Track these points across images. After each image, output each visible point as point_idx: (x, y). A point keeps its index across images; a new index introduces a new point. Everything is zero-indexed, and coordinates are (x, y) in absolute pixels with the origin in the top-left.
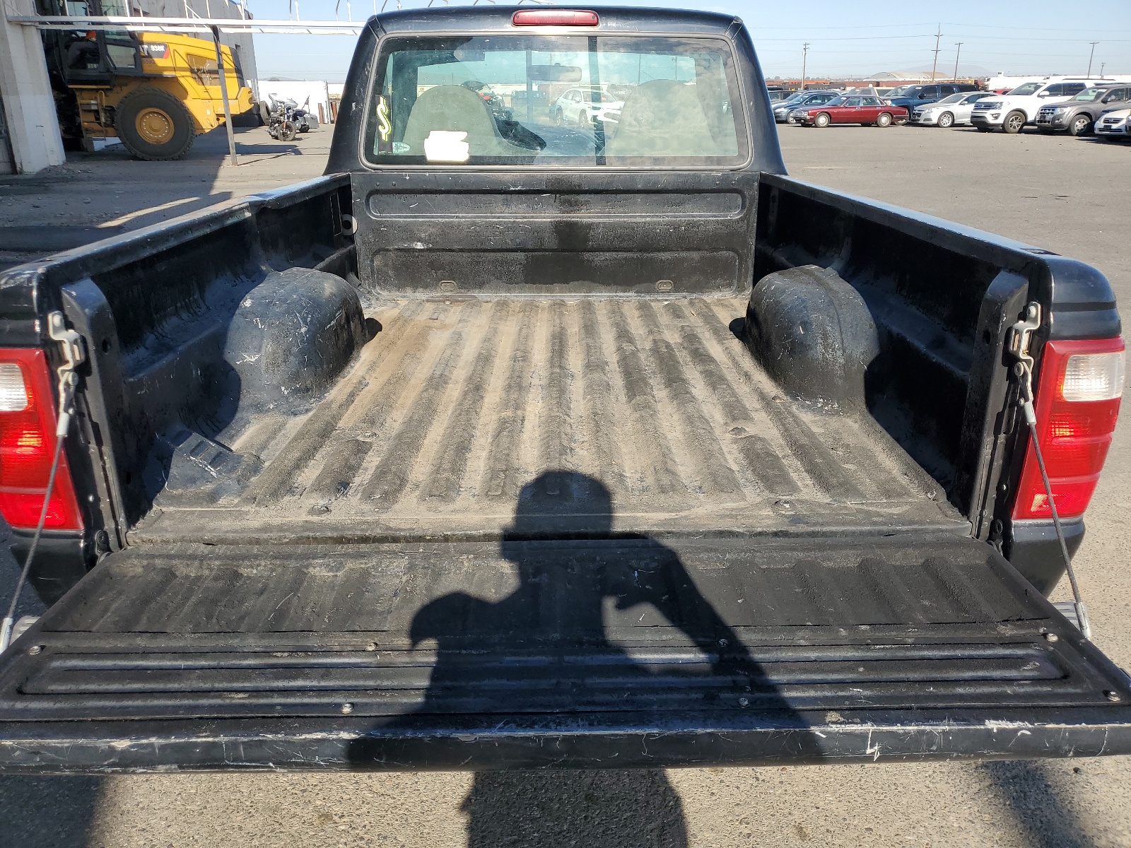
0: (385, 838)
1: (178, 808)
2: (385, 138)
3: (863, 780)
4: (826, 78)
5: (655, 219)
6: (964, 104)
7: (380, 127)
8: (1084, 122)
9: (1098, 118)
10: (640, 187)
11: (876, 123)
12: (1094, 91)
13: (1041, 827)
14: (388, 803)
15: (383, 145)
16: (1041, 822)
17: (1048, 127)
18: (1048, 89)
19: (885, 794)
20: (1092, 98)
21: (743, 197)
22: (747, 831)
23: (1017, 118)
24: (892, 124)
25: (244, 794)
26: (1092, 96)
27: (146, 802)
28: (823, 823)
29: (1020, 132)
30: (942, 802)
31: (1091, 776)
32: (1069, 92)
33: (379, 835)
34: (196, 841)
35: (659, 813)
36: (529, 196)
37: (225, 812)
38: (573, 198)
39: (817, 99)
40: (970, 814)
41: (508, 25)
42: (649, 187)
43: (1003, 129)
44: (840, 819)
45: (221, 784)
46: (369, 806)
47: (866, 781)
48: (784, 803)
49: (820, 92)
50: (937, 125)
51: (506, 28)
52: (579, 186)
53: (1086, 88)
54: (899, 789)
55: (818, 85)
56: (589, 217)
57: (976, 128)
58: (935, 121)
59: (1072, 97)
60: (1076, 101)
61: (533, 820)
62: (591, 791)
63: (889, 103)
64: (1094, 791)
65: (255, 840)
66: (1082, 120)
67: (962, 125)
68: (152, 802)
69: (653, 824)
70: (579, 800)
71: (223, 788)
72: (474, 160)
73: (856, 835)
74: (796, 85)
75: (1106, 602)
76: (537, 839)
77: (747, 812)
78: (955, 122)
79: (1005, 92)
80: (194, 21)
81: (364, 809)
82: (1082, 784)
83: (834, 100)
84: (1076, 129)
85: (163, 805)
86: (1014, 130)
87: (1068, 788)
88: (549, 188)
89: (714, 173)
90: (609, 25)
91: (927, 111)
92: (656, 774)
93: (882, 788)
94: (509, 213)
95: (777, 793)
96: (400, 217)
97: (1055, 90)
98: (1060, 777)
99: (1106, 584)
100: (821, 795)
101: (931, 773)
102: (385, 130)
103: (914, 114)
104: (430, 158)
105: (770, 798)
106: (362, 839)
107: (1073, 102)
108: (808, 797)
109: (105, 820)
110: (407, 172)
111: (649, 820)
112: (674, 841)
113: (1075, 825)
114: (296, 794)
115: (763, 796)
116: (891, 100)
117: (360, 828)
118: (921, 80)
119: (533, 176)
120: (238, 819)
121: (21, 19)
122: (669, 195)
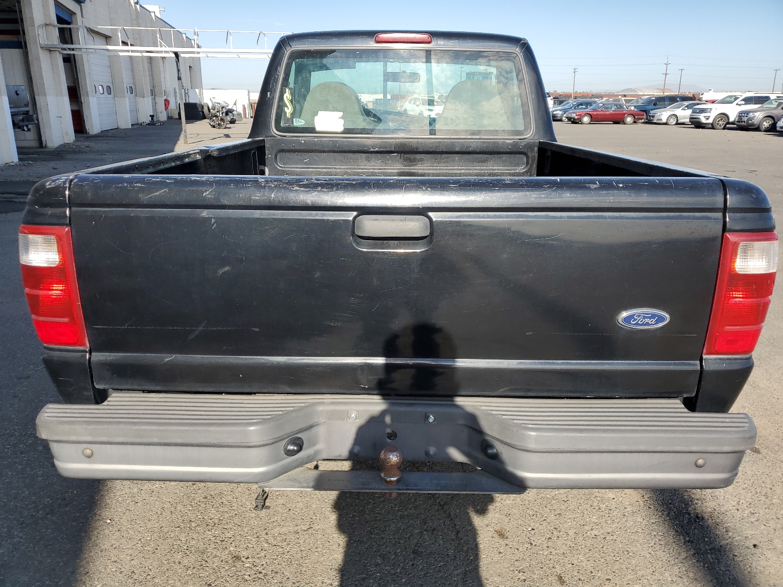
0: (276, 573)
1: (139, 549)
2: (288, 115)
3: (605, 547)
4: (589, 92)
5: (467, 171)
6: (685, 110)
7: (286, 108)
8: (769, 122)
9: (779, 120)
10: (457, 149)
11: (623, 122)
12: (777, 102)
13: (729, 582)
14: (279, 550)
15: (287, 120)
16: (730, 579)
17: (744, 125)
18: (743, 100)
19: (620, 557)
20: (775, 106)
21: (528, 157)
22: (523, 578)
23: (722, 119)
24: (635, 122)
25: (183, 541)
26: (775, 105)
27: (117, 544)
28: (576, 574)
29: (724, 128)
30: (660, 564)
31: (765, 550)
32: (758, 102)
33: (272, 571)
34: (150, 570)
35: (463, 563)
36: (382, 155)
37: (169, 552)
38: (412, 156)
39: (582, 105)
40: (680, 572)
41: (371, 43)
42: (464, 149)
43: (712, 127)
44: (588, 572)
45: (167, 535)
46: (266, 552)
47: (607, 548)
48: (549, 560)
49: (584, 101)
50: (666, 124)
51: (371, 44)
52: (416, 149)
53: (770, 99)
54: (630, 554)
55: (583, 96)
56: (423, 169)
57: (693, 126)
58: (664, 121)
59: (761, 105)
60: (763, 108)
61: (377, 565)
62: (416, 548)
63: (633, 108)
64: (767, 559)
65: (189, 571)
66: (768, 121)
67: (683, 124)
68: (121, 544)
69: (458, 571)
70: (409, 553)
71: (169, 537)
72: (347, 131)
73: (599, 583)
74: (569, 96)
75: (779, 437)
76: (379, 578)
77: (525, 565)
78: (679, 122)
79: (713, 102)
80: (163, 49)
81: (262, 554)
82: (759, 555)
83: (594, 106)
84: (764, 127)
85: (129, 546)
86: (720, 128)
87: (749, 557)
88: (396, 150)
89: (508, 141)
90: (439, 43)
91: (659, 114)
92: (461, 539)
93: (618, 553)
94: (369, 166)
95: (545, 553)
96: (297, 168)
97: (748, 101)
98: (743, 550)
99: (779, 425)
100: (576, 556)
101: (652, 544)
102: (288, 110)
103: (650, 116)
104: (318, 129)
105: (540, 557)
106: (260, 573)
107: (762, 108)
108: (566, 557)
109: (90, 555)
110: (303, 138)
111: (456, 568)
112: (473, 582)
113: (753, 582)
114: (217, 543)
115: (535, 555)
116: (634, 106)
117: (260, 566)
118: (656, 94)
119: (386, 142)
120: (178, 557)
121: (49, 46)
122: (477, 155)
